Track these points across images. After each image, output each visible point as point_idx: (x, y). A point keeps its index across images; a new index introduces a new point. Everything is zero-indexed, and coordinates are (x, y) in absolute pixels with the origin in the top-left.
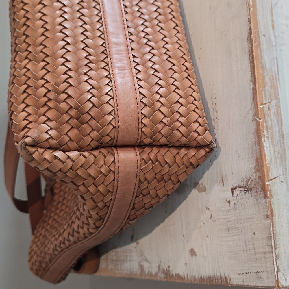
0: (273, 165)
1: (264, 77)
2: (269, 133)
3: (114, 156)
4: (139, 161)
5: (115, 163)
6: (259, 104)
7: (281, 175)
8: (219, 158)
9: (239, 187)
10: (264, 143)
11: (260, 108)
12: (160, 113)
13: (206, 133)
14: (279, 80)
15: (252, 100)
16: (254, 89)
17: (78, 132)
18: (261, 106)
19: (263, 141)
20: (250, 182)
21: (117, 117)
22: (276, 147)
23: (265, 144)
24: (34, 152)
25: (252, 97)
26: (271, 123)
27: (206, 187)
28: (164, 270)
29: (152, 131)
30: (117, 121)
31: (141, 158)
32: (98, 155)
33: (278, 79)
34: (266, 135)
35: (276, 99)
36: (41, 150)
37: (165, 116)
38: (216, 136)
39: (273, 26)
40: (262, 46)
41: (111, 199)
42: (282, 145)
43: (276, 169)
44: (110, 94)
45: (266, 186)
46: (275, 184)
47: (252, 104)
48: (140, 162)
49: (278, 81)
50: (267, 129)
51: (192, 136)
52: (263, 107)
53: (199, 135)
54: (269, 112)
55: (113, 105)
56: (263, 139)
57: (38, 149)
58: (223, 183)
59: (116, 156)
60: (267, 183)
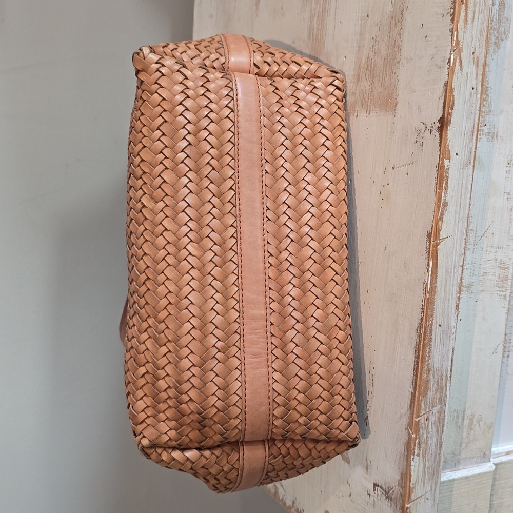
0: (420, 484)
1: (428, 381)
2: (421, 449)
3: (239, 453)
4: (267, 458)
5: (239, 461)
6: (415, 415)
7: (427, 492)
8: (367, 439)
9: (381, 488)
10: (412, 461)
11: (416, 421)
12: (295, 412)
13: (351, 427)
14: (451, 377)
15: (409, 406)
16: (413, 395)
17: (200, 434)
18: (417, 420)
19: (412, 459)
20: (392, 491)
21: (244, 420)
22: (427, 463)
23: (412, 463)
24: (152, 453)
25: (409, 402)
26: (427, 436)
27: (350, 459)
28: (298, 509)
29: (285, 430)
30: (244, 425)
31: (270, 453)
32: (221, 455)
33: (449, 375)
34: (416, 452)
35: (440, 403)
36: (159, 451)
37: (301, 415)
38: (368, 412)
39: (457, 306)
40: (433, 343)
41: (238, 475)
42: (438, 456)
43: (422, 487)
44: (239, 394)
45: (405, 508)
46: (417, 504)
47: (408, 410)
48: (269, 457)
49: (449, 378)
50: (420, 445)
51: (333, 434)
52: (419, 420)
53: (341, 431)
54: (427, 422)
55: (241, 407)
56: (412, 457)
57: (155, 449)
58: (367, 470)
59: (241, 453)
60: (407, 506)
